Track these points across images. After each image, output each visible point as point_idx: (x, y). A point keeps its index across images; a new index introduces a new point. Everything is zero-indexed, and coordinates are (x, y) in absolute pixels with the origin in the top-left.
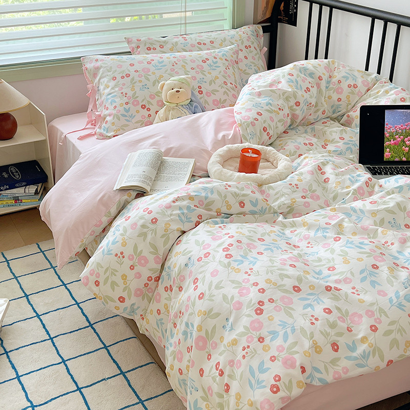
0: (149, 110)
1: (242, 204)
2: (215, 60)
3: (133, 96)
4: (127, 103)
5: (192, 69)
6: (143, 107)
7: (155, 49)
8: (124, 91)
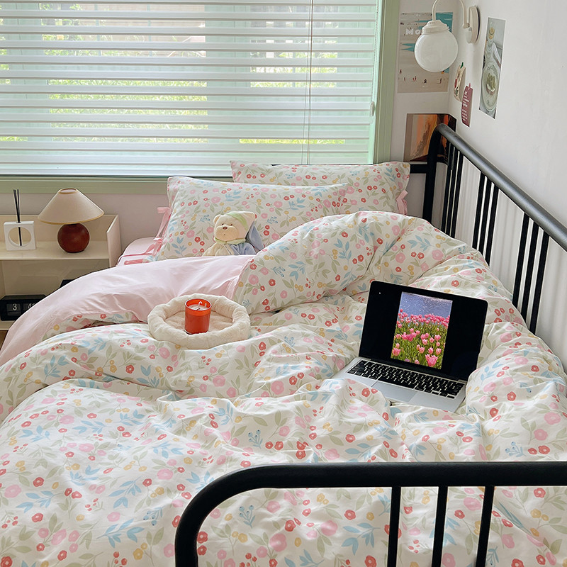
0: (202, 244)
1: (130, 369)
2: (302, 198)
3: (191, 226)
4: (182, 233)
5: (268, 205)
6: (197, 240)
7: (255, 177)
8: (185, 219)
